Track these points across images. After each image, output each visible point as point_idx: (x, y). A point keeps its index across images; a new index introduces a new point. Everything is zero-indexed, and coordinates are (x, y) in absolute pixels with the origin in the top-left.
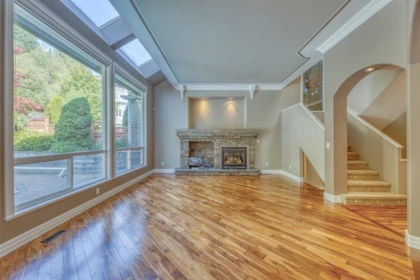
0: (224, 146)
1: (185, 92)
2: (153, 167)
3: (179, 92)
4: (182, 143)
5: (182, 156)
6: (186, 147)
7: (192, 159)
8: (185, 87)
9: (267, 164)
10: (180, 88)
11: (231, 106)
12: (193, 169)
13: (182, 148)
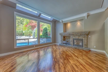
0: (74, 38)
1: (62, 22)
2: (55, 43)
3: (61, 22)
4: (61, 37)
5: (61, 40)
6: (62, 38)
7: (64, 41)
8: (62, 20)
9: (95, 47)
10: (61, 21)
11: (79, 24)
12: (64, 44)
13: (61, 38)
